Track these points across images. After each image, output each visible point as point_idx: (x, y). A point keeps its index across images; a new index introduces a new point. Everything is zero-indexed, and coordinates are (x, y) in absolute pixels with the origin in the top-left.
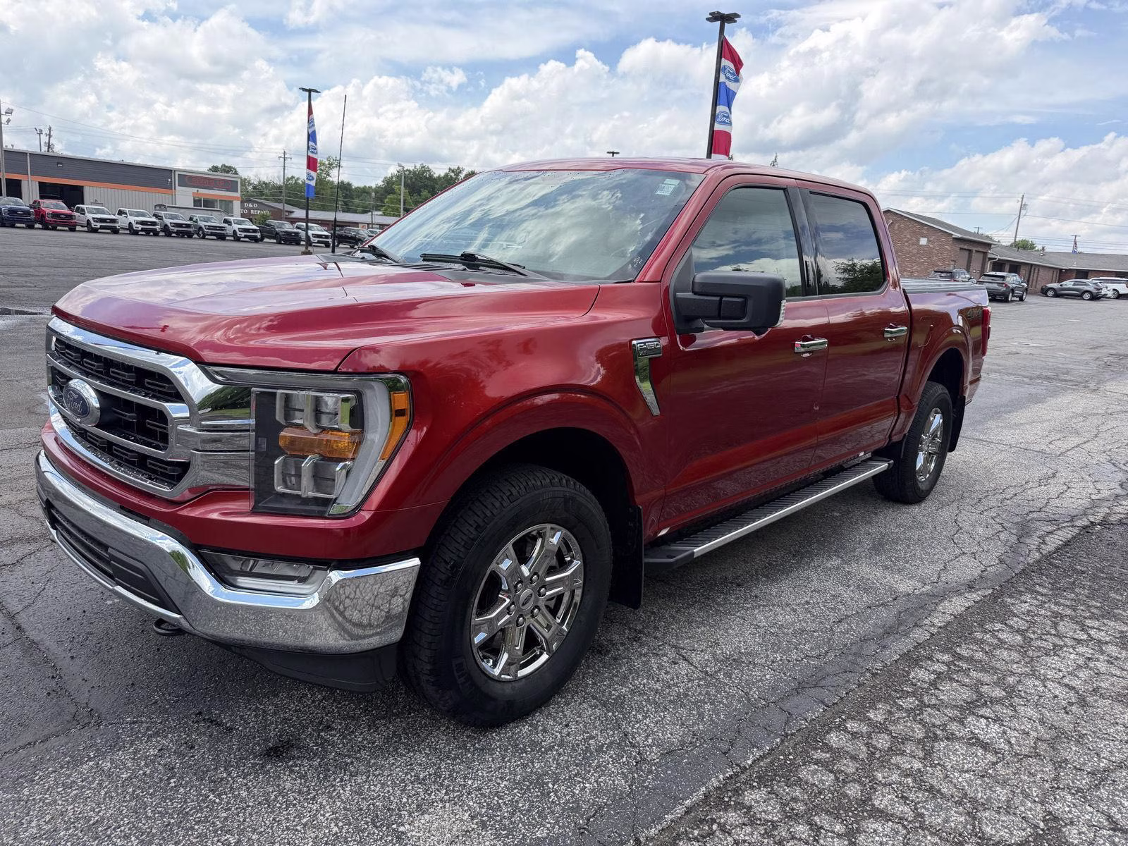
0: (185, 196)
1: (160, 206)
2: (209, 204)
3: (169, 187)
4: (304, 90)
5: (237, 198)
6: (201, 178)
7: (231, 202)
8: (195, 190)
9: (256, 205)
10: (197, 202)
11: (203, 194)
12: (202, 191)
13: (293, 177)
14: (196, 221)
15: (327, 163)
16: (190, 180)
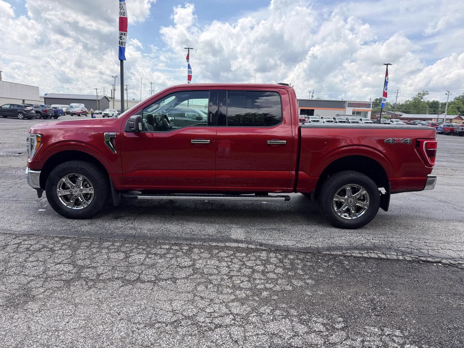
0: (349, 111)
1: (337, 115)
2: (359, 113)
3: (343, 107)
4: (385, 64)
5: (369, 110)
6: (356, 103)
7: (367, 112)
8: (353, 108)
9: (386, 113)
10: (353, 113)
11: (356, 110)
12: (356, 108)
13: (408, 101)
14: (348, 120)
15: (422, 93)
16: (352, 105)
